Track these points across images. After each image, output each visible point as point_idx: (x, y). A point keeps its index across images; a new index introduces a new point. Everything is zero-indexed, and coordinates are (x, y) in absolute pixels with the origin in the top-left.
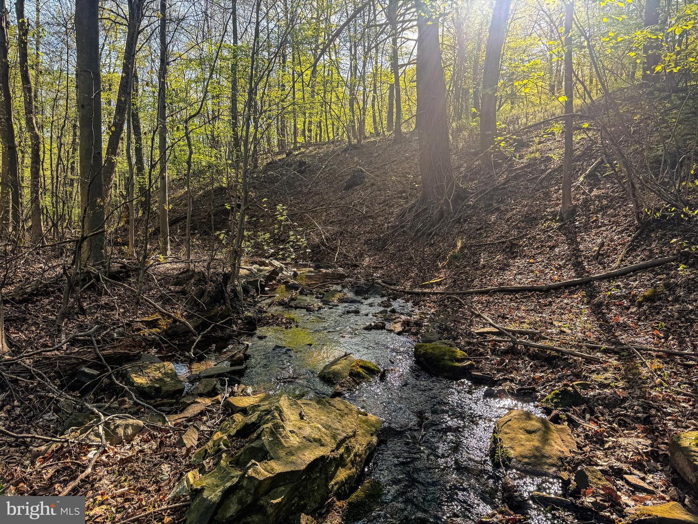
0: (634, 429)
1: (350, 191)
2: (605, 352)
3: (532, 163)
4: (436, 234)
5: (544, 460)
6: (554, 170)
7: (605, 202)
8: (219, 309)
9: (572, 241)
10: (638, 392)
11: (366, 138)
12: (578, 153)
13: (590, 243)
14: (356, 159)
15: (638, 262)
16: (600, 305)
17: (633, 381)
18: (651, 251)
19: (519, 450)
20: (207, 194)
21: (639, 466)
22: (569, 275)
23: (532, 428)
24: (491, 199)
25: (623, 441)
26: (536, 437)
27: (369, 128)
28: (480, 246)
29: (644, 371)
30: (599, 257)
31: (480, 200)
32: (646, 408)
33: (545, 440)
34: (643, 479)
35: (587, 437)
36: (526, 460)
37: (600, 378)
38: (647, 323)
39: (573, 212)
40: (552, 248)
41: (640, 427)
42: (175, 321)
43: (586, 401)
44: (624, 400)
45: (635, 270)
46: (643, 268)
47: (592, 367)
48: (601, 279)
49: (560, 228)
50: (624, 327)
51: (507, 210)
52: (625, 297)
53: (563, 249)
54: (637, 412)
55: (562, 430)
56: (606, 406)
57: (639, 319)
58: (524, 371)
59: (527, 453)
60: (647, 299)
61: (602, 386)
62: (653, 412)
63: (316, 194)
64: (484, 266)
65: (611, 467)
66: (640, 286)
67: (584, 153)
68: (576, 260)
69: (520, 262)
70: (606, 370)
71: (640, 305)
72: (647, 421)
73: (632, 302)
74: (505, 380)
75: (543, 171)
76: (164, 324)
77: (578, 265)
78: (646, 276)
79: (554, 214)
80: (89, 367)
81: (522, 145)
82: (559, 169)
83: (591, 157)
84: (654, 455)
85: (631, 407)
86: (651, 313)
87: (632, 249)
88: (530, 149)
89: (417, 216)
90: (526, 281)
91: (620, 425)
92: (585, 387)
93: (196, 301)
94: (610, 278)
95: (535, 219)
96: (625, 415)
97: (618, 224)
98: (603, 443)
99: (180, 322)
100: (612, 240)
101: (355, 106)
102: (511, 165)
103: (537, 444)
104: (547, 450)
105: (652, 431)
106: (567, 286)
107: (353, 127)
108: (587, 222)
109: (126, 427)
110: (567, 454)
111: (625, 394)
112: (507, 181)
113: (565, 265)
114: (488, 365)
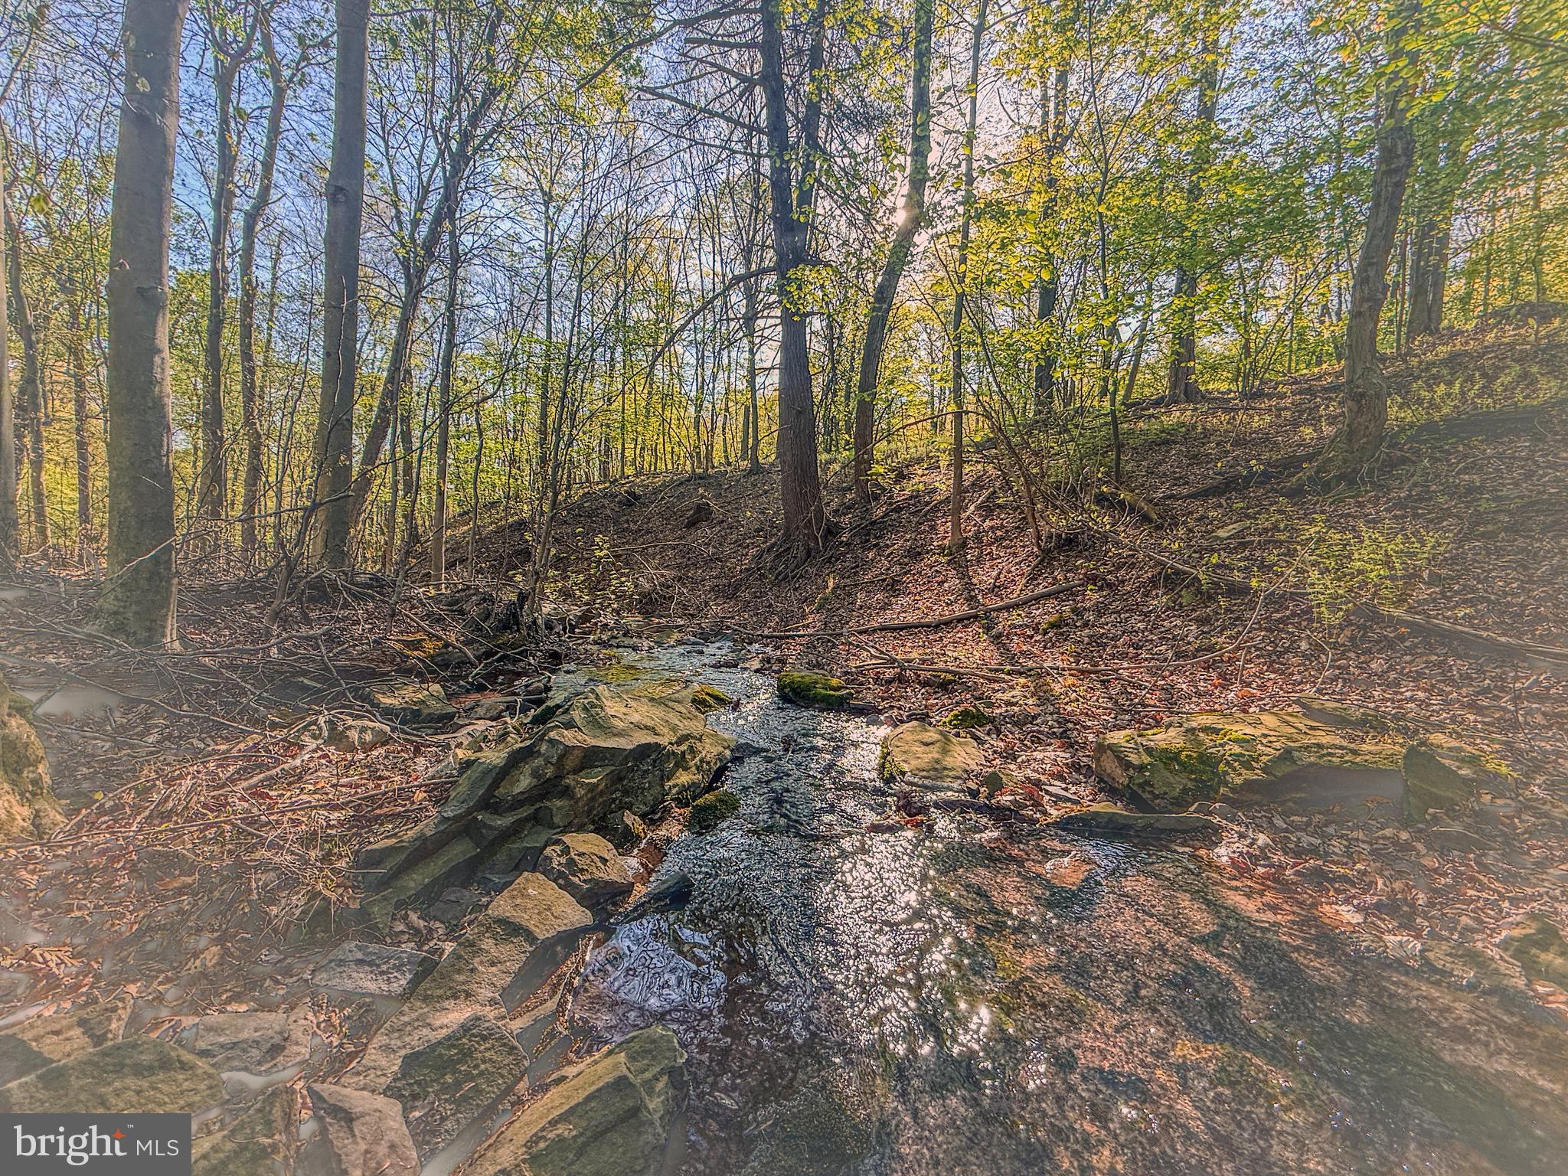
0: (1050, 744)
1: (693, 530)
2: (1009, 673)
3: (916, 496)
4: (802, 576)
5: (946, 773)
6: (941, 502)
7: (999, 533)
8: (508, 637)
9: (963, 576)
10: (1051, 708)
11: (713, 467)
12: (966, 484)
13: (984, 577)
14: (701, 491)
15: (1040, 590)
16: (999, 635)
17: (1045, 697)
18: (1055, 578)
19: (914, 763)
20: (500, 531)
21: (1060, 777)
22: (961, 609)
23: (929, 740)
24: (868, 534)
25: (1038, 755)
26: (935, 749)
27: (718, 457)
28: (856, 585)
29: (1057, 688)
30: (995, 589)
31: (855, 535)
32: (1063, 721)
33: (945, 752)
34: (1066, 789)
35: (995, 752)
36: (924, 773)
37: (1007, 696)
38: (1055, 650)
39: (964, 545)
40: (942, 583)
41: (1056, 743)
42: (447, 645)
43: (992, 720)
44: (1035, 717)
45: (1037, 599)
46: (1047, 596)
47: (996, 686)
48: (999, 610)
49: (949, 563)
50: (1027, 655)
51: (887, 546)
52: (1027, 626)
53: (954, 583)
54: (1051, 727)
55: (966, 744)
56: (1015, 724)
57: (1045, 647)
58: (915, 698)
59: (924, 766)
60: (1052, 625)
61: (1008, 703)
62: (1070, 725)
63: (648, 532)
64: (861, 607)
65: (1028, 778)
66: (1045, 614)
67: (973, 484)
68: (969, 593)
69: (904, 600)
70: (1012, 688)
71: (1045, 633)
72: (1064, 735)
73: (1036, 630)
74: (892, 707)
75: (928, 503)
76: (429, 646)
77: (971, 598)
78: (1051, 603)
79: (942, 548)
80: (311, 679)
81: (901, 477)
82: (947, 500)
83: (982, 488)
84: (1076, 767)
85: (1046, 722)
86: (1058, 640)
87: (1033, 578)
88: (913, 482)
89: (778, 556)
90: (910, 618)
91: (1032, 742)
92: (990, 705)
93: (478, 624)
94: (1007, 608)
95: (920, 554)
96: (1039, 732)
97: (1015, 555)
98: (1015, 759)
99: (455, 648)
100: (1010, 572)
101: (702, 428)
102: (891, 497)
103: (936, 756)
104: (948, 761)
105: (1071, 746)
106: (960, 620)
107: (698, 454)
108: (980, 555)
109: (364, 730)
110: (974, 767)
111: (1037, 710)
112: (886, 515)
113: (956, 601)
114: (870, 695)
